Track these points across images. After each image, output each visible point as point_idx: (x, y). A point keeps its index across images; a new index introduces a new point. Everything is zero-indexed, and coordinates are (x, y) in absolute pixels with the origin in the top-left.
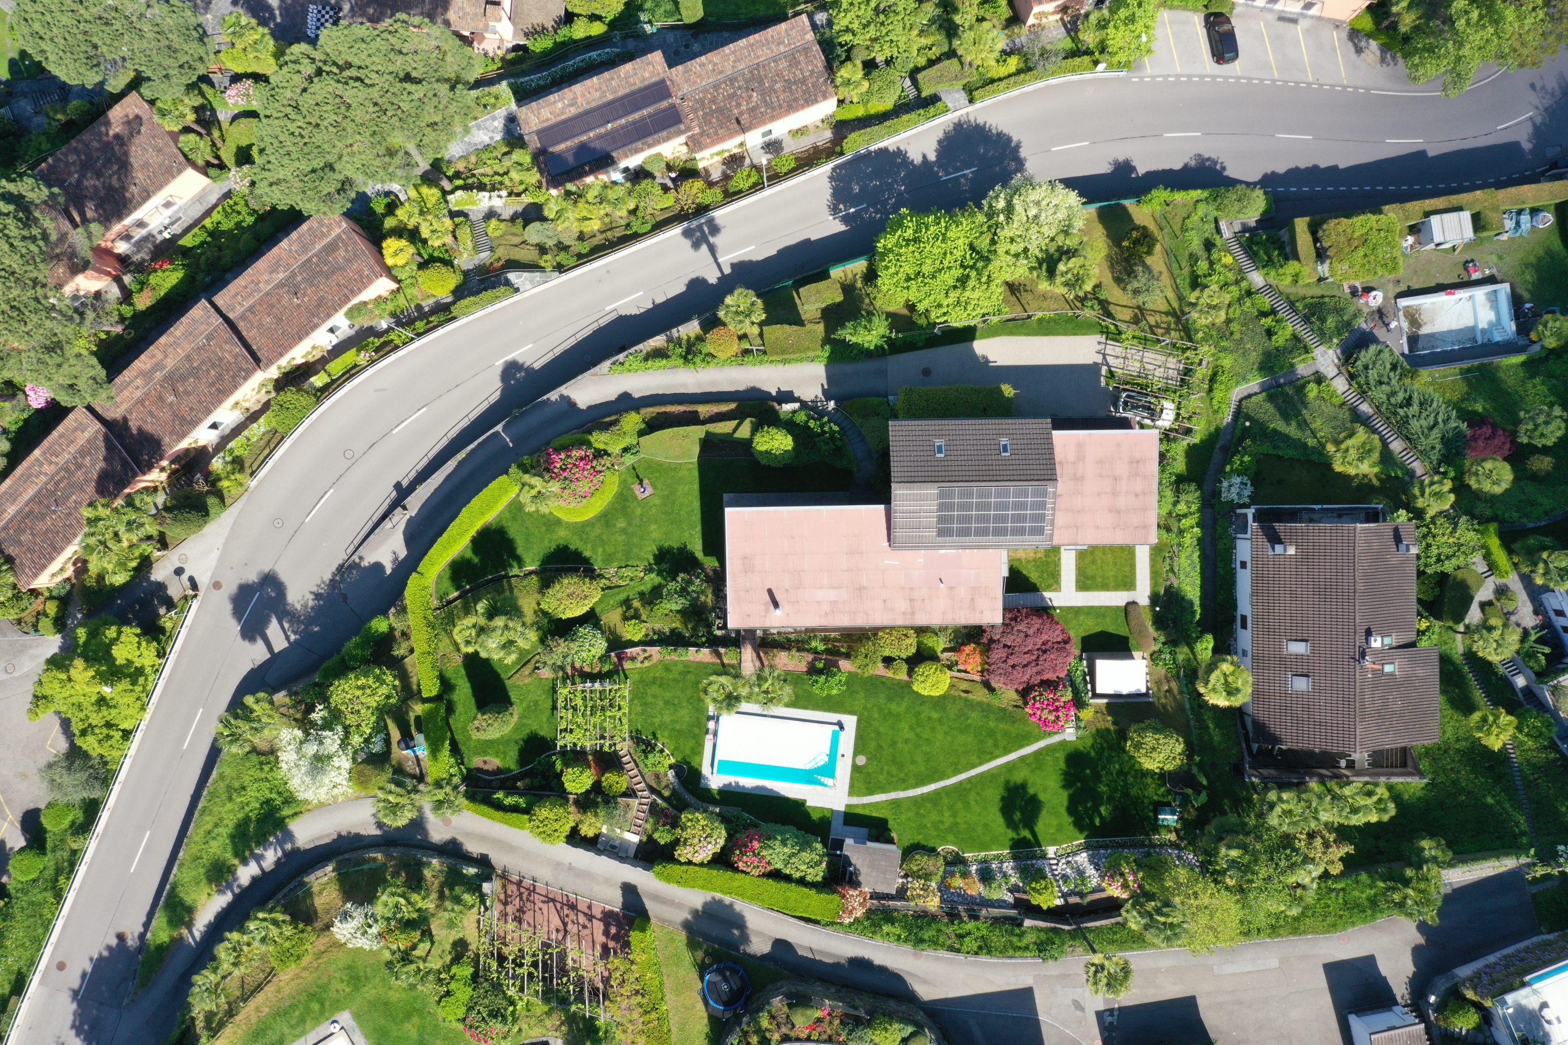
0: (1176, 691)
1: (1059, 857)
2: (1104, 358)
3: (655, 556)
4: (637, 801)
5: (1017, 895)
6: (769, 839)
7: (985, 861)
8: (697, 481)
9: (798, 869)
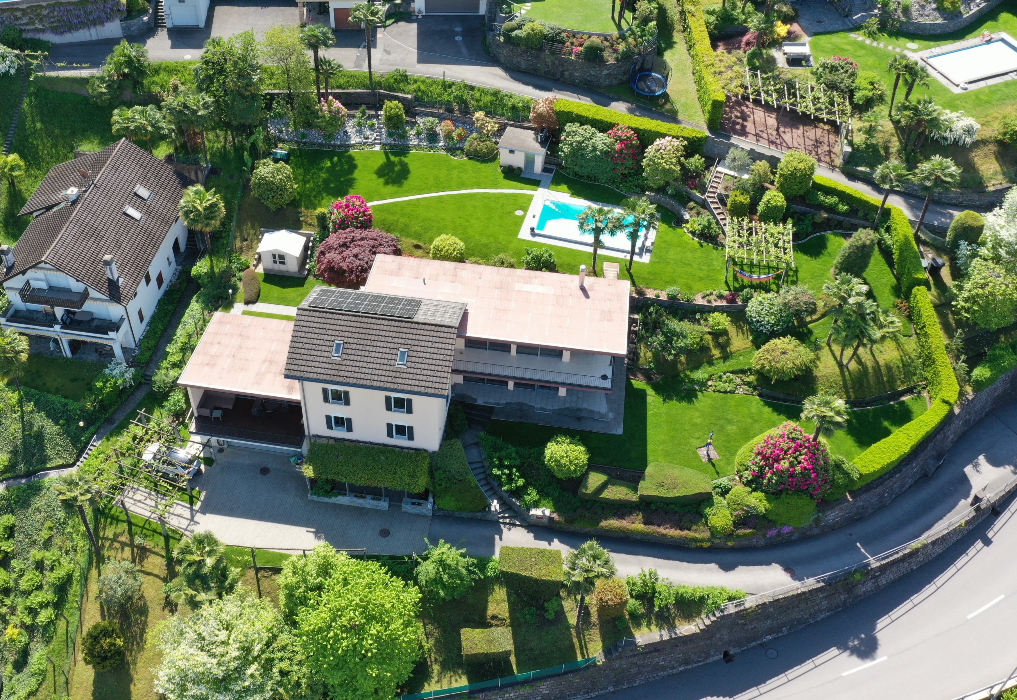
0: (238, 239)
1: (373, 144)
2: (192, 517)
3: (696, 397)
4: (718, 191)
5: (413, 120)
6: (606, 153)
7: (431, 147)
8: (649, 452)
9: (585, 130)
